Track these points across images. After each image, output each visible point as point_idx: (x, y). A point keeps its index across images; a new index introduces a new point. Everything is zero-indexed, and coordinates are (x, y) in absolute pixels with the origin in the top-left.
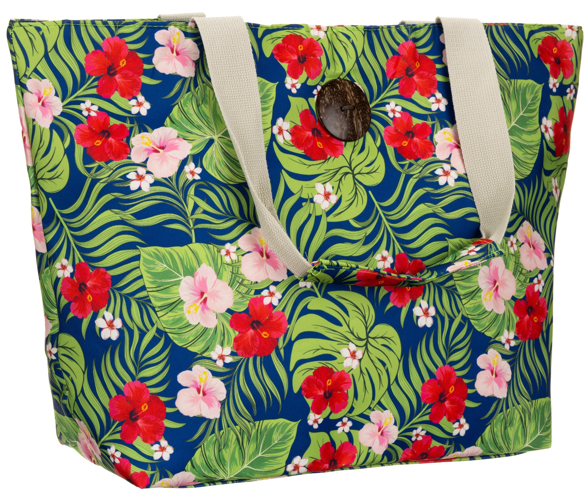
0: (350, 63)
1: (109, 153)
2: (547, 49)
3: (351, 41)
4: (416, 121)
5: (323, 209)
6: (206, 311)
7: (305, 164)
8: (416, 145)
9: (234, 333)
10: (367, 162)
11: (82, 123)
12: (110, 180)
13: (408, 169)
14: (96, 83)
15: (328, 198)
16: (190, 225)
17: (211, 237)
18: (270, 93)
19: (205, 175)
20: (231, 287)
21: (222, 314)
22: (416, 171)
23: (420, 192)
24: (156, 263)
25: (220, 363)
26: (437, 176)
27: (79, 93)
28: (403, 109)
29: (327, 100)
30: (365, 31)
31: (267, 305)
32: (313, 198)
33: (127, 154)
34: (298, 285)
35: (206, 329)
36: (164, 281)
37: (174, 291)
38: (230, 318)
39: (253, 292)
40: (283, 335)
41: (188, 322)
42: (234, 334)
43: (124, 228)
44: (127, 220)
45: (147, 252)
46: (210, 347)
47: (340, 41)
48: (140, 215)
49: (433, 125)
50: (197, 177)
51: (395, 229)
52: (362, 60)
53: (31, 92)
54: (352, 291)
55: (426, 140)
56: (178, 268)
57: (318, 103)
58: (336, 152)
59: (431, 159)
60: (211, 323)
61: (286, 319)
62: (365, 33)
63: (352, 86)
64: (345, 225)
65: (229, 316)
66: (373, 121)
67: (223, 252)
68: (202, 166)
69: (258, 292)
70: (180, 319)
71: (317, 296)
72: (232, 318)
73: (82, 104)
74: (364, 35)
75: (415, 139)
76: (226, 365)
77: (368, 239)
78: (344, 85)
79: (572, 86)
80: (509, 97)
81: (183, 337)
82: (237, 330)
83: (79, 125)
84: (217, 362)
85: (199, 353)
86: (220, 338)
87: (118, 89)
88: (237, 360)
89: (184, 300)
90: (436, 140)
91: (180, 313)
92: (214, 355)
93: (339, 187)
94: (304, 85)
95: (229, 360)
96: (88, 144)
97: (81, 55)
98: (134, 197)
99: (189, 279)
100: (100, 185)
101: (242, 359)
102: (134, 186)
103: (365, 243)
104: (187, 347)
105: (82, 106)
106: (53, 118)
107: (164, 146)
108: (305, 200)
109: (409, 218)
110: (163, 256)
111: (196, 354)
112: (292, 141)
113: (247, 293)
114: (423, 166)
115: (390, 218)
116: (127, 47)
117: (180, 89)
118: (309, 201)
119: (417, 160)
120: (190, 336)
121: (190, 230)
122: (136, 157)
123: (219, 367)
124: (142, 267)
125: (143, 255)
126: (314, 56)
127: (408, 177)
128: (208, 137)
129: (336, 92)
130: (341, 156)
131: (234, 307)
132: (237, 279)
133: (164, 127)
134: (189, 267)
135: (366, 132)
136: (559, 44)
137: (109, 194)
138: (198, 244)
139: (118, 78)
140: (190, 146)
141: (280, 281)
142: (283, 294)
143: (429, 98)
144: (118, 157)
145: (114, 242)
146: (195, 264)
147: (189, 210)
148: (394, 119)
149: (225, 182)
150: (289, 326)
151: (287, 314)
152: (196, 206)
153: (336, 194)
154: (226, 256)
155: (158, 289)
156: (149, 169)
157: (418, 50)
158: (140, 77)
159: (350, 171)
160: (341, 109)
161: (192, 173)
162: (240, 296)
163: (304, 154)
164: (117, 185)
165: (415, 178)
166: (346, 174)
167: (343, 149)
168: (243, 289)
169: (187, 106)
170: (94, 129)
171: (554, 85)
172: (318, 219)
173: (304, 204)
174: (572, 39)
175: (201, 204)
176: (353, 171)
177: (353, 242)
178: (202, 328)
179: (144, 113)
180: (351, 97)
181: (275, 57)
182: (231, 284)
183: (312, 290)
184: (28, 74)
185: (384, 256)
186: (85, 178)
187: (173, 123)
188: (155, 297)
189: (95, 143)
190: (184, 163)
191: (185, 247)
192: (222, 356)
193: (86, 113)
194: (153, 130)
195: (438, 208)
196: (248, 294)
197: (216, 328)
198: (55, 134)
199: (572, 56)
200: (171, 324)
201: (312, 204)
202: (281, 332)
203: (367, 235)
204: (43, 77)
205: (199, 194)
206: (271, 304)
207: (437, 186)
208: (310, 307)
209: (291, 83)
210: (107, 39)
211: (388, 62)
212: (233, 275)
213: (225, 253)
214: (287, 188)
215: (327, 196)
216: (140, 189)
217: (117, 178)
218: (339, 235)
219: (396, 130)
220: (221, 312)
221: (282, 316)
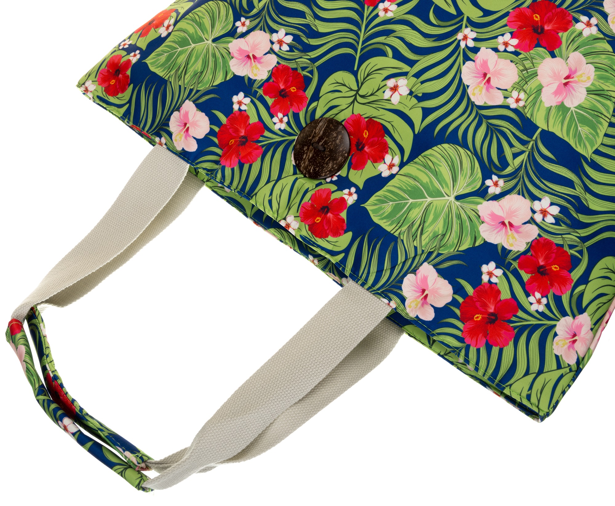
0: (287, 181)
1: (554, 253)
2: (118, 87)
3: (271, 197)
4: (270, 101)
5: (406, 80)
6: (573, 69)
7: (392, 125)
8: (285, 82)
9: (562, 36)
10: (337, 94)
11: (554, 295)
12: (570, 230)
13: (309, 67)
14: (514, 319)
15: (395, 86)
16: (533, 144)
17: (522, 123)
18: (375, 202)
19: (487, 175)
20: (536, 73)
21: (561, 57)
22: (304, 60)
23: (313, 42)
24: (585, 136)
25: (594, 21)
26: (289, 45)
27: (534, 322)
28: (272, 117)
29: (330, 165)
30: (252, 197)
31: (517, 38)
32: (408, 95)
33: (538, 240)
34: (477, 36)
35: (585, 55)
36: (590, 118)
37: (588, 103)
38: (557, 49)
39: (520, 56)
40: (521, 7)
41: (596, 71)
42: (564, 35)
43: (589, 184)
44: (582, 188)
45: (586, 151)
46: (592, 39)
47: (279, 204)
48: (568, 183)
49: (259, 88)
50: (495, 178)
51: (359, 27)
52: (275, 176)
53: (577, 353)
54: (434, 3)
55: (275, 80)
56: (571, 118)
57: (340, 167)
58: (356, 120)
59: (283, 63)
60: (576, 57)
61: (508, 18)
62: (254, 195)
63: (299, 163)
64: (398, 55)
65: (556, 51)
66: (304, 125)
67: (521, 104)
68: (483, 183)
69: (516, 54)
70: (600, 78)
71: (468, 18)
72: (555, 49)
73: (540, 310)
74: (256, 194)
75: (282, 87)
76: (590, 16)
77: (388, 33)
78: (306, 168)
79: (121, 48)
80: (179, 68)
81: (609, 62)
82: (559, 37)
83: (559, 295)
84: (595, 24)
85: (605, 41)
86: (578, 40)
87: (498, 299)
88: (577, 13)
89: (585, 90)
90: (267, 74)
91: (597, 83)
92: (594, 30)
93: (378, 90)
94: (340, 189)
95: (584, 19)
96: (564, 273)
97: (509, 351)
98: (562, 201)
99: (568, 104)
100: (582, 233)
101: (572, 12)
102: (555, 210)
103: (393, 31)
104: (612, 52)
105: (541, 308)
106: (575, 318)
107: (500, 224)
108: (416, 97)
109: (339, 28)
110: (575, 137)
111: (609, 42)
112: (387, 152)
113: (526, 59)
114: (294, 61)
115: (355, 38)
116: (464, 328)
117: (446, 261)
118: (414, 94)
119: (296, 69)
120: (603, 59)
121: (536, 141)
122: (533, 232)
123: (597, 19)
124: (599, 142)
125: (590, 151)
126: (312, 206)
127: (313, 60)
128: (458, 203)
129: (318, 167)
130: (356, 113)
131: (547, 56)
132: (526, 75)
133: (486, 240)
134: (561, 113)
135: (318, 120)
136: (106, 84)
137: (581, 220)
138: (538, 125)
139: (491, 309)
140: (479, 207)
141: (490, 50)
142: (496, 37)
143: (245, 111)
144: (549, 243)
145: (606, 179)
146: (553, 111)
147: (524, 157)
148: (285, 114)
149: (474, 157)
150: (511, 11)
151: (504, 21)
152: (515, 156)
153: (386, 85)
154: (522, 99)
155: (600, 115)
156: (530, 214)
157: (221, 154)
158: (472, 295)
159: (358, 96)
160: (325, 149)
161: (496, 184)
162: (534, 61)
163: (386, 135)
164: (568, 222)
165: (309, 56)
166: (363, 97)
167: (349, 119)
168: (528, 64)
169: (453, 242)
170: (549, 282)
171: (135, 55)
172: (417, 75)
173: (420, 95)
174: (92, 81)
175: (510, 155)
176: (355, 95)
177: (402, 39)
178: (587, 58)
179: (492, 265)
180: (308, 154)
181: (345, 228)
182: (535, 74)
183: (468, 25)
184: (567, 370)
185: (384, 12)
186: (588, 249)
187: (475, 238)
188: (608, 111)
189: (558, 269)
190: (496, 198)
191: (551, 130)
192: (587, 25)
193: (544, 301)
194: (497, 245)
195: (309, 20)
196: (527, 57)
197: (575, 50)
198: (584, 304)
199: (103, 70)
200: (612, 80)
201: (413, 90)
202: (521, 11)
203: (386, 37)
204: (557, 357)
205: (504, 164)
206: (513, 37)
207: (296, 38)
208: (481, 14)
209: (351, 197)
210: (475, 346)
211: (253, 162)
212: (527, 80)
213: (520, 102)
214: (424, 117)
215: (394, 89)
216: (552, 204)
217: (564, 227)
218: (410, 52)
219: (292, 105)
220: (561, 59)
221: (510, 22)
